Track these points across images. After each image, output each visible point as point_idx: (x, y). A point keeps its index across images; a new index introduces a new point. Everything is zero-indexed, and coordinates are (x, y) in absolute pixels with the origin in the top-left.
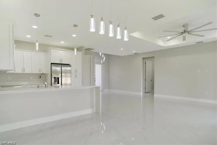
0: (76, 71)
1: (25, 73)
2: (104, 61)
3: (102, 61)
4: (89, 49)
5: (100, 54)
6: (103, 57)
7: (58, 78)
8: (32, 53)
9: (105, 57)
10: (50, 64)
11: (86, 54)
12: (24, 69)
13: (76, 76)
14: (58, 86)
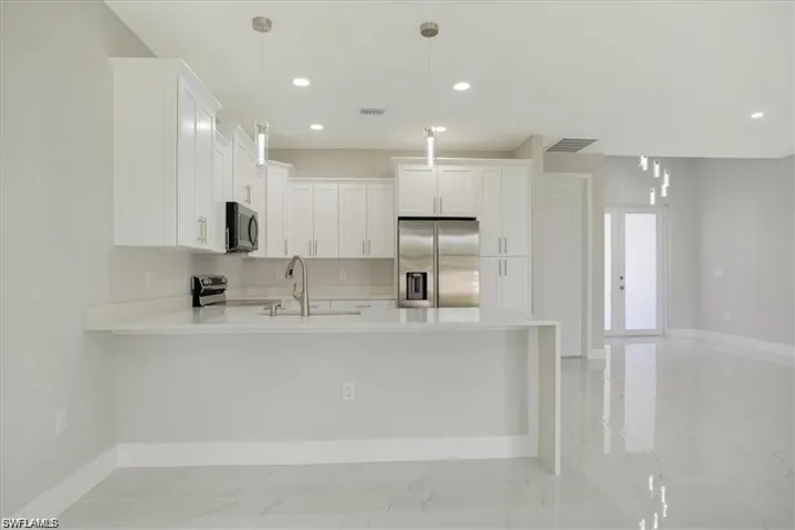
0: (502, 246)
1: (318, 256)
2: (664, 194)
3: (653, 195)
4: (568, 146)
5: (644, 162)
6: (657, 174)
7: (425, 275)
8: (341, 185)
9: (666, 177)
10: (396, 219)
11: (549, 167)
12: (314, 245)
13: (503, 269)
14: (425, 308)
